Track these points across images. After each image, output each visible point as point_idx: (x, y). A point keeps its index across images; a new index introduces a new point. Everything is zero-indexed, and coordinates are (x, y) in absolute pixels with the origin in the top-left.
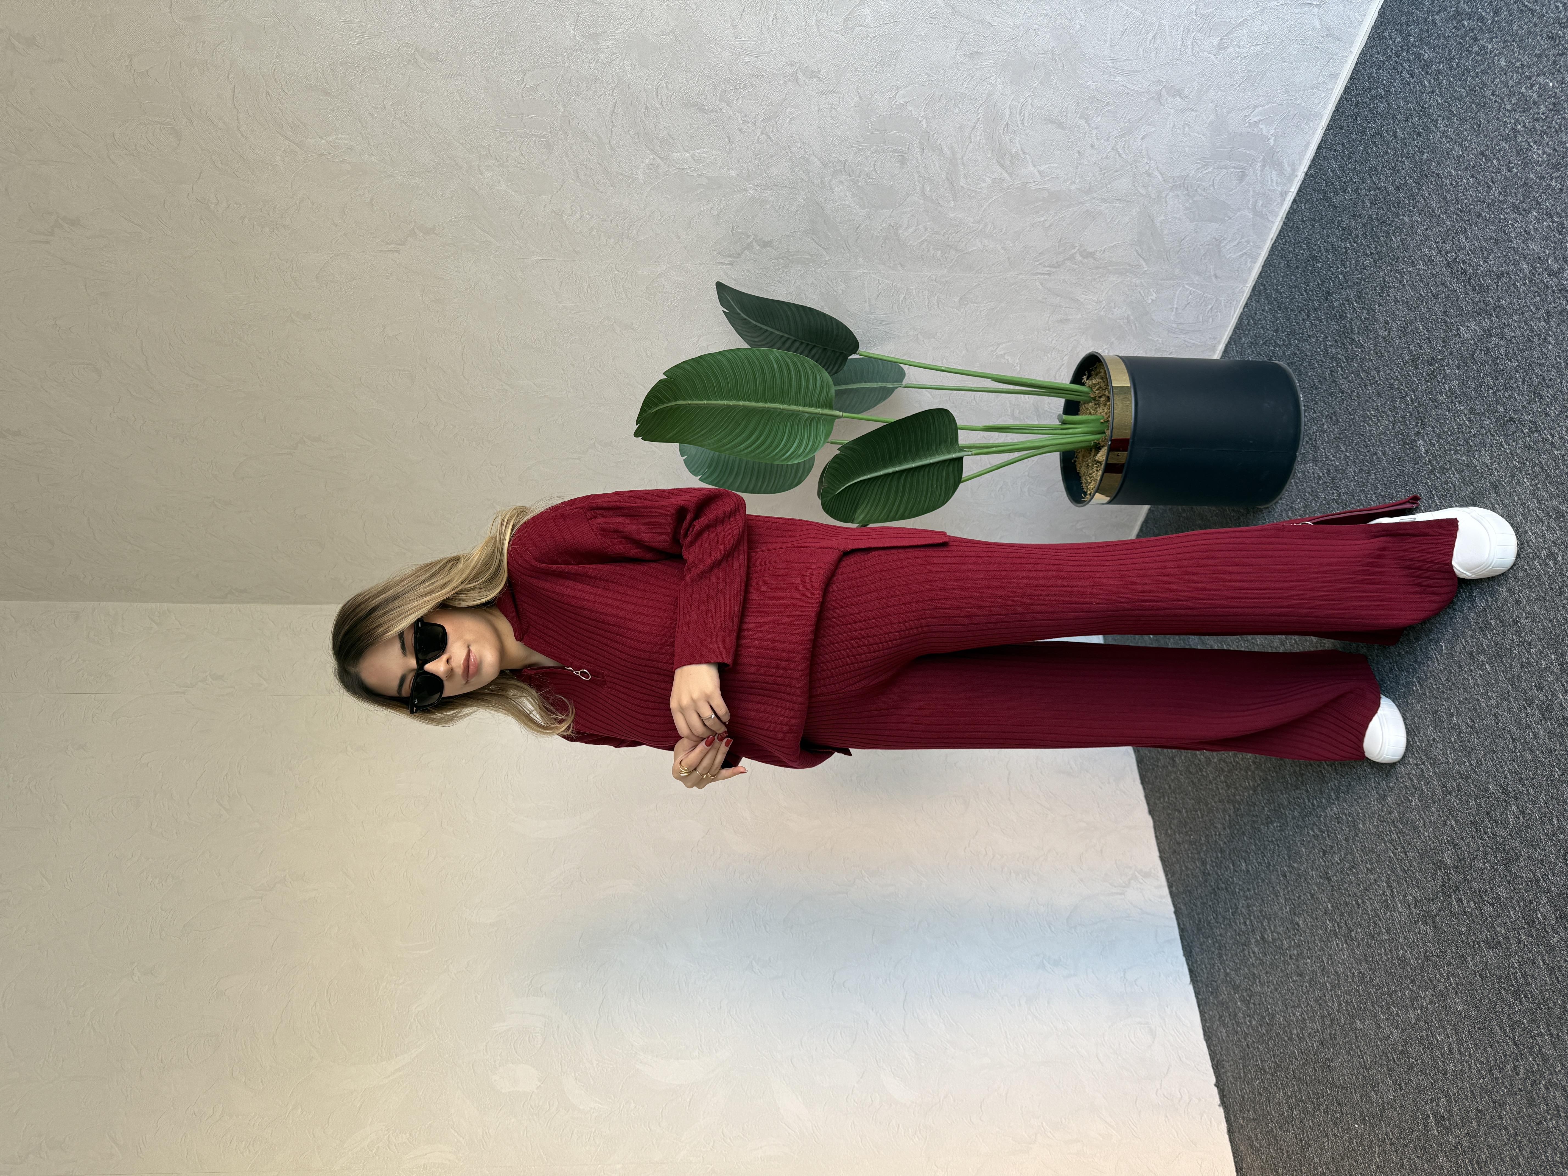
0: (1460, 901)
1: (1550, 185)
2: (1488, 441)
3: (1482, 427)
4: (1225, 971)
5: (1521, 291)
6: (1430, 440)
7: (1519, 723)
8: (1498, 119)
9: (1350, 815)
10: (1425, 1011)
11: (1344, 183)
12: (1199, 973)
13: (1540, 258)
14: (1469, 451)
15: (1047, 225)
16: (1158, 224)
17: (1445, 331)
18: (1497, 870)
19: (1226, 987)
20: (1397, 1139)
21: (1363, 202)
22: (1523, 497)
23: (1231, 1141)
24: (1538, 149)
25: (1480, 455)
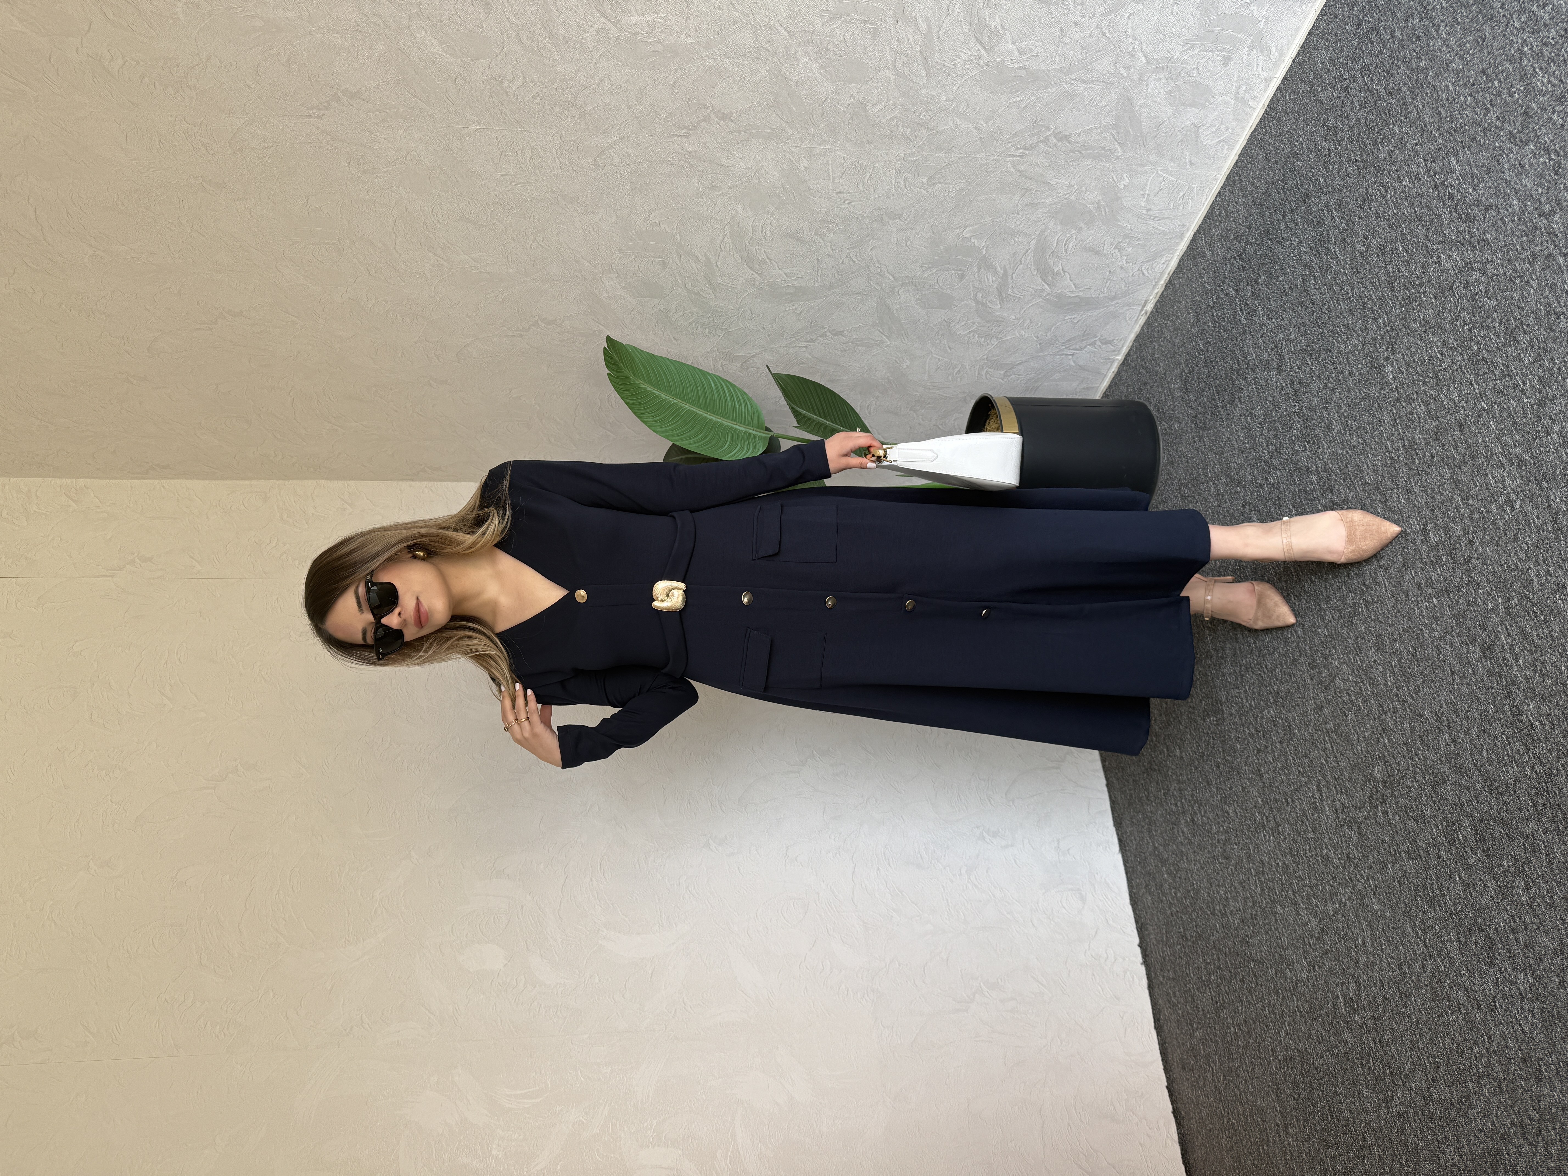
0: (1385, 813)
1: (1551, 119)
2: (1458, 378)
3: (1453, 363)
4: (1154, 845)
5: (1508, 228)
6: (1399, 368)
7: (1459, 658)
8: (1504, 35)
9: (1287, 719)
10: (1344, 906)
11: (1334, 78)
12: (1128, 844)
13: (1532, 196)
14: (1437, 385)
15: (1023, 106)
16: (1137, 108)
17: (1425, 256)
18: (1424, 789)
19: (1154, 860)
20: (1307, 1013)
21: (1352, 102)
22: (1487, 439)
23: (1151, 995)
24: (1543, 77)
25: (1448, 390)
